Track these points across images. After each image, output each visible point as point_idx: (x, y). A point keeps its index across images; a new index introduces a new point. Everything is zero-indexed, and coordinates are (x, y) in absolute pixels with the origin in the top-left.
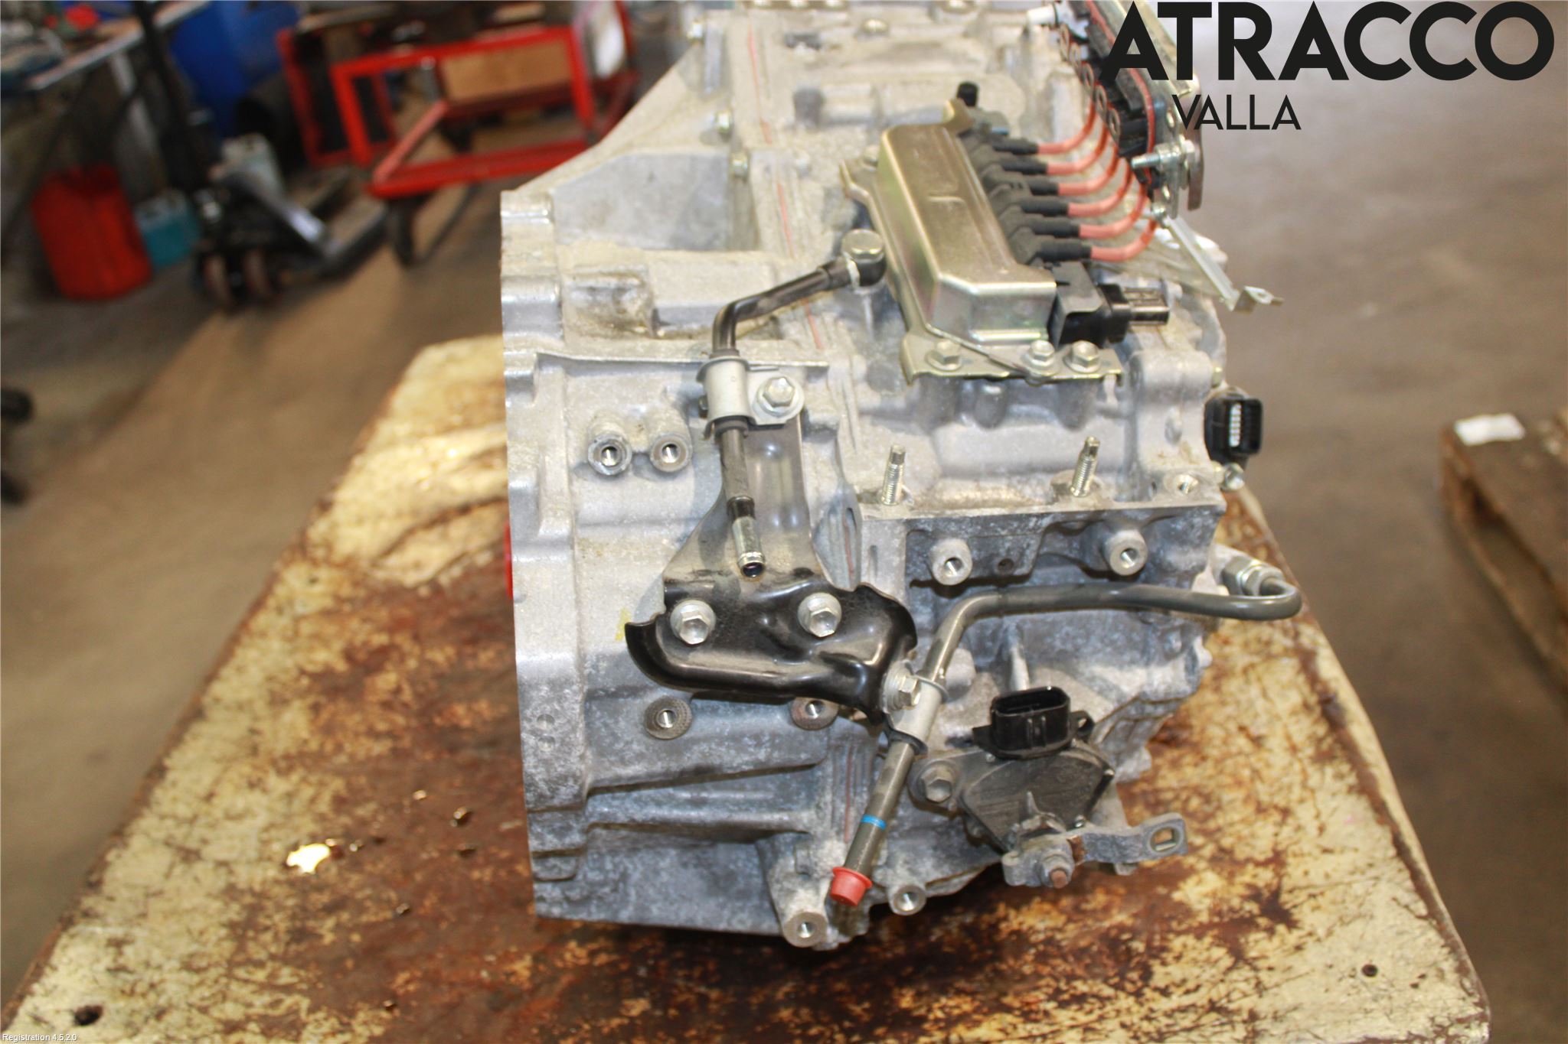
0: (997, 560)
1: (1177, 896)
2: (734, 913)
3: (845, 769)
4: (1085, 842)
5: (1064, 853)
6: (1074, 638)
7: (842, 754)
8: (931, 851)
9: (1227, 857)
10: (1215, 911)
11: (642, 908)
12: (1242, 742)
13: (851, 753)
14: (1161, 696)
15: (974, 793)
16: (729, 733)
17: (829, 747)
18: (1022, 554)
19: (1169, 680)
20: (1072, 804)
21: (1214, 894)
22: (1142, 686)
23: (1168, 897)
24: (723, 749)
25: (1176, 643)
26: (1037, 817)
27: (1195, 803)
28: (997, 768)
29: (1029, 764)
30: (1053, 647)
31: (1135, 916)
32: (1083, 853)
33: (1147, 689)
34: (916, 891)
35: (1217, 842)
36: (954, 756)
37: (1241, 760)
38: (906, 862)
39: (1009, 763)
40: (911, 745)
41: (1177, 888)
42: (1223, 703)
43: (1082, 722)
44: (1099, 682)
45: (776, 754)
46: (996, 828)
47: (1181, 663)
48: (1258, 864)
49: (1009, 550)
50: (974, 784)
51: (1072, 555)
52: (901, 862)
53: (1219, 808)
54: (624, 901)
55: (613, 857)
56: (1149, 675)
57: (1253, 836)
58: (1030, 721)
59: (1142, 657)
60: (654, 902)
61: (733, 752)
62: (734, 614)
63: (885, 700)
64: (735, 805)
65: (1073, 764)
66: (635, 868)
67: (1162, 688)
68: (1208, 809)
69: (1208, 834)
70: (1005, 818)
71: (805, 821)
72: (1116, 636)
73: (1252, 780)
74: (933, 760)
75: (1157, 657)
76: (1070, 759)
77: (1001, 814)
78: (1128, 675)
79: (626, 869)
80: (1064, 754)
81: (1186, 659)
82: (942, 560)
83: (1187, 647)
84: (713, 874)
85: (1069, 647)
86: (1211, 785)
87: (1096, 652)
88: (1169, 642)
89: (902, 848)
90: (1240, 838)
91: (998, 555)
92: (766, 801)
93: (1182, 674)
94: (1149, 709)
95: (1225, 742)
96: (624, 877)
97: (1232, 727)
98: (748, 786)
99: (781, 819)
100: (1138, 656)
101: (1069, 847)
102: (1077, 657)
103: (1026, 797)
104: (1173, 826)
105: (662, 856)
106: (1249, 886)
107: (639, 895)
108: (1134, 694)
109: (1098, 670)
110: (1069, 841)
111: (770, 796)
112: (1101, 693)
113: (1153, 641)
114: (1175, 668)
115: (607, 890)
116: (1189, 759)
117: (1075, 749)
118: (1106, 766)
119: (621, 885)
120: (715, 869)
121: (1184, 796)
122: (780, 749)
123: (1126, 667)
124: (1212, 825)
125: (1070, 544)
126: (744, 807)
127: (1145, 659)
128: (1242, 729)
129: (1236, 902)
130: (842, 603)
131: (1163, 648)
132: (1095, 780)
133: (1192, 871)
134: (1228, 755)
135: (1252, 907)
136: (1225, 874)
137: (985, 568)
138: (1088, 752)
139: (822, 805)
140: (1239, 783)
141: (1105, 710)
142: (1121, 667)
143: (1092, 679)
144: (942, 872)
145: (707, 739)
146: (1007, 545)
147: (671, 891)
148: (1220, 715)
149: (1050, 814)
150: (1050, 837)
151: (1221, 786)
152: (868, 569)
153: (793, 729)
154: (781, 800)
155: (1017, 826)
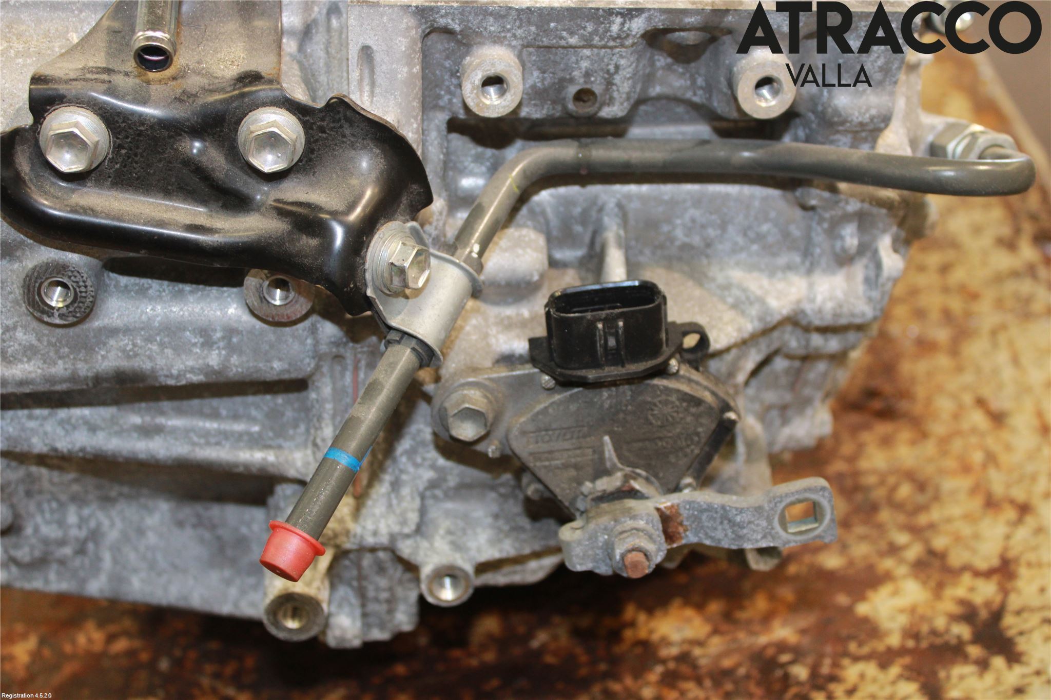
0: (572, 90)
1: (862, 609)
2: (243, 592)
3: (350, 390)
4: (684, 513)
5: (649, 528)
6: (703, 227)
7: (344, 369)
8: (489, 520)
9: (937, 563)
10: (912, 633)
11: (117, 578)
12: (978, 418)
13: (356, 369)
14: (828, 320)
15: (524, 433)
16: (161, 323)
17: (319, 357)
18: (609, 83)
19: (839, 294)
20: (672, 459)
21: (913, 610)
22: (799, 302)
23: (849, 610)
24: (155, 347)
25: (850, 237)
26: (619, 474)
27: (905, 491)
28: (557, 397)
29: (605, 393)
30: (672, 240)
31: (803, 632)
32: (681, 530)
33: (808, 307)
34: (457, 573)
35: (927, 542)
36: (494, 375)
37: (973, 440)
38: (449, 532)
39: (576, 390)
40: (413, 349)
41: (862, 598)
42: (959, 369)
43: (690, 341)
44: (736, 292)
45: (234, 360)
46: (561, 488)
47: (859, 270)
48: (977, 574)
49: (587, 74)
50: (523, 419)
51: (696, 99)
52: (442, 532)
53: (937, 498)
54: (95, 568)
55: (80, 507)
56: (811, 286)
57: (976, 536)
58: (600, 326)
59: (803, 262)
60: (135, 571)
61: (168, 351)
62: (140, 134)
63: (368, 276)
64: (200, 436)
65: (673, 398)
66: (113, 525)
67: (829, 305)
68: (921, 499)
69: (915, 531)
70: (573, 473)
71: (299, 464)
72: (765, 228)
73: (984, 466)
74: (462, 381)
75: (824, 261)
76: (667, 390)
77: (566, 466)
78: (780, 285)
79: (99, 525)
80: (656, 382)
81: (866, 267)
82: (478, 77)
83: (866, 249)
84: (219, 538)
85: (696, 240)
86: (929, 470)
87: (736, 249)
88: (842, 238)
89: (447, 513)
90: (958, 539)
91: (572, 80)
92: (249, 434)
93: (860, 288)
94: (817, 340)
95: (956, 417)
96: (95, 535)
97: (968, 399)
98: (224, 412)
99: (264, 459)
100: (797, 259)
101: (656, 516)
102: (707, 256)
103: (602, 445)
104: (813, 496)
105: (150, 511)
106: (962, 602)
107: (115, 561)
108: (785, 312)
109: (736, 274)
110: (658, 510)
111: (256, 428)
112: (735, 306)
113: (819, 237)
114: (849, 278)
115: (67, 551)
116: (905, 434)
117: (676, 375)
118: (727, 407)
119: (91, 546)
120: (220, 532)
121: (892, 480)
122: (241, 353)
123: (780, 275)
124: (923, 519)
125: (694, 82)
126: (213, 440)
127: (807, 264)
128: (981, 403)
129: (940, 623)
130: (307, 126)
131: (833, 247)
132: (706, 427)
133: (887, 577)
134: (958, 433)
135: (963, 631)
136: (933, 584)
137: (554, 102)
138: (697, 383)
139: (319, 441)
140: (966, 468)
141: (739, 330)
142: (772, 273)
143: (727, 287)
144: (501, 551)
145: (127, 330)
146: (585, 64)
147: (159, 557)
148: (953, 384)
149: (638, 471)
150: (631, 503)
151: (942, 472)
152: (361, 80)
153: (258, 324)
154: (271, 434)
155: (588, 485)
